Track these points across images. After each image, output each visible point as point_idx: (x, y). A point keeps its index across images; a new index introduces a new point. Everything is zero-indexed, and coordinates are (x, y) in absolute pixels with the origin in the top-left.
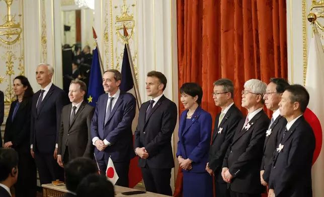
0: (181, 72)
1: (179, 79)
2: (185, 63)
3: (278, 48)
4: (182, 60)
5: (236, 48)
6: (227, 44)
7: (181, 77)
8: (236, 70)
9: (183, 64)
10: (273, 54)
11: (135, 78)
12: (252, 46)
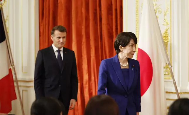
0: (42, 31)
1: (40, 36)
2: (45, 24)
3: (116, 10)
4: (42, 22)
5: (84, 11)
6: (77, 8)
7: (42, 34)
8: (83, 27)
9: (42, 24)
10: (112, 15)
11: (6, 31)
12: (96, 10)
